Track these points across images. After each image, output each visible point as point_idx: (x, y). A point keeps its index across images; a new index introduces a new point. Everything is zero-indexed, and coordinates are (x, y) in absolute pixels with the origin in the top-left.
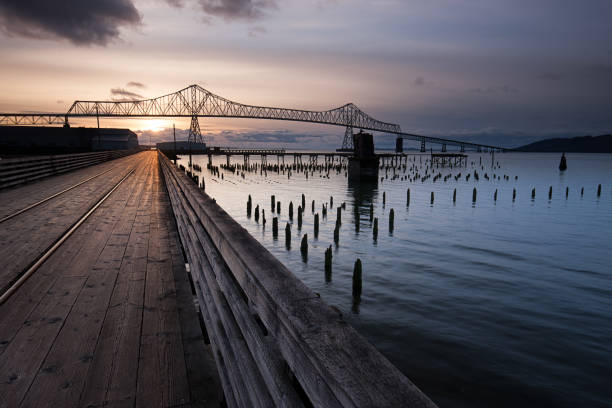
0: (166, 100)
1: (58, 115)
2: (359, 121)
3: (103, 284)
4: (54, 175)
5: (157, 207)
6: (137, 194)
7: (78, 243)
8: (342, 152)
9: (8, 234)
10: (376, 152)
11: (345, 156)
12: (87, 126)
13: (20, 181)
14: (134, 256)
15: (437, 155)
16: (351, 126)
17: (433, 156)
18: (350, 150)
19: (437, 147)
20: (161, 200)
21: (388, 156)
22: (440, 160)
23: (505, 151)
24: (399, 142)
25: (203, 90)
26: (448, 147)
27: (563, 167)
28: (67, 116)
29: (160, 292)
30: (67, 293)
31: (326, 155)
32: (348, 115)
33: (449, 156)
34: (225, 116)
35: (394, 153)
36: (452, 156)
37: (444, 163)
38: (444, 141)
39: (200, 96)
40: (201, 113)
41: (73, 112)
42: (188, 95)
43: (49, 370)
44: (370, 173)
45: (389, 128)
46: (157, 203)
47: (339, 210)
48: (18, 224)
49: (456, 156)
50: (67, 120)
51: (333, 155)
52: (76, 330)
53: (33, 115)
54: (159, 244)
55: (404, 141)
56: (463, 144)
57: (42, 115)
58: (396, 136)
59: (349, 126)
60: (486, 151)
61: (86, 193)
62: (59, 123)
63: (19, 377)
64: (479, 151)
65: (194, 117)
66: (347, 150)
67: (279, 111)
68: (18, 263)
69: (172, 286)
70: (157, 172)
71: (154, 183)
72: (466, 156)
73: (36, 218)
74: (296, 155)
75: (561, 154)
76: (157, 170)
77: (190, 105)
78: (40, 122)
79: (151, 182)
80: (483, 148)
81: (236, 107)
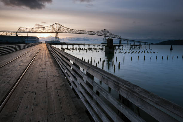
0: (48, 28)
1: (14, 32)
2: (108, 35)
3: (43, 82)
4: (17, 51)
5: (51, 60)
6: (44, 57)
7: (31, 71)
8: (103, 44)
9: (9, 68)
10: (114, 44)
11: (104, 45)
12: (24, 36)
13: (7, 53)
14: (49, 75)
15: (133, 45)
16: (106, 36)
17: (131, 46)
18: (105, 44)
19: (132, 43)
20: (52, 58)
21: (117, 46)
22: (133, 47)
23: (153, 44)
24: (120, 41)
25: (59, 25)
26: (136, 43)
27: (171, 49)
28: (17, 32)
29: (60, 85)
30: (33, 85)
31: (98, 45)
32: (105, 33)
33: (136, 46)
34: (66, 33)
35: (119, 45)
36: (137, 46)
37: (134, 48)
38: (134, 41)
39: (58, 26)
40: (59, 32)
41: (19, 31)
42: (55, 26)
43: (36, 105)
44: (112, 51)
45: (118, 37)
46: (51, 59)
47: (103, 62)
48: (11, 65)
49: (138, 46)
50: (17, 34)
51: (100, 45)
52: (40, 95)
53: (6, 32)
54: (56, 71)
55: (122, 41)
56: (140, 42)
57: (9, 32)
58: (119, 39)
59: (105, 36)
60: (147, 44)
61: (28, 56)
62: (14, 34)
63: (29, 107)
64: (145, 44)
65: (57, 33)
66: (104, 44)
67: (83, 31)
68: (16, 76)
69: (63, 83)
70: (47, 50)
71: (48, 53)
72: (141, 46)
73: (16, 63)
74: (88, 45)
75: (171, 46)
76: (47, 49)
77: (56, 29)
78: (9, 34)
79: (46, 53)
80: (146, 43)
81: (70, 30)
